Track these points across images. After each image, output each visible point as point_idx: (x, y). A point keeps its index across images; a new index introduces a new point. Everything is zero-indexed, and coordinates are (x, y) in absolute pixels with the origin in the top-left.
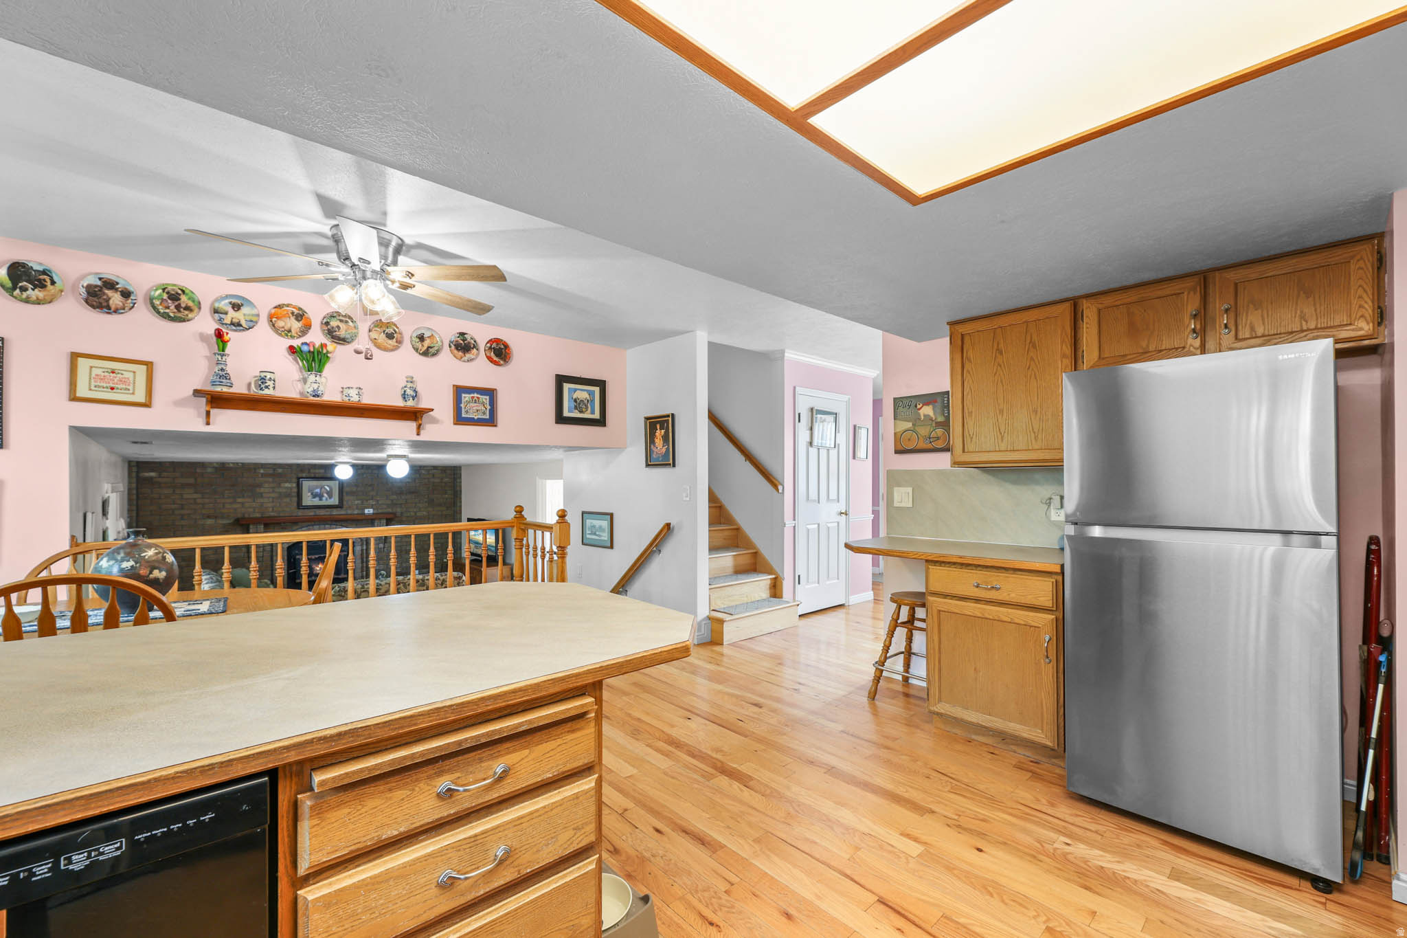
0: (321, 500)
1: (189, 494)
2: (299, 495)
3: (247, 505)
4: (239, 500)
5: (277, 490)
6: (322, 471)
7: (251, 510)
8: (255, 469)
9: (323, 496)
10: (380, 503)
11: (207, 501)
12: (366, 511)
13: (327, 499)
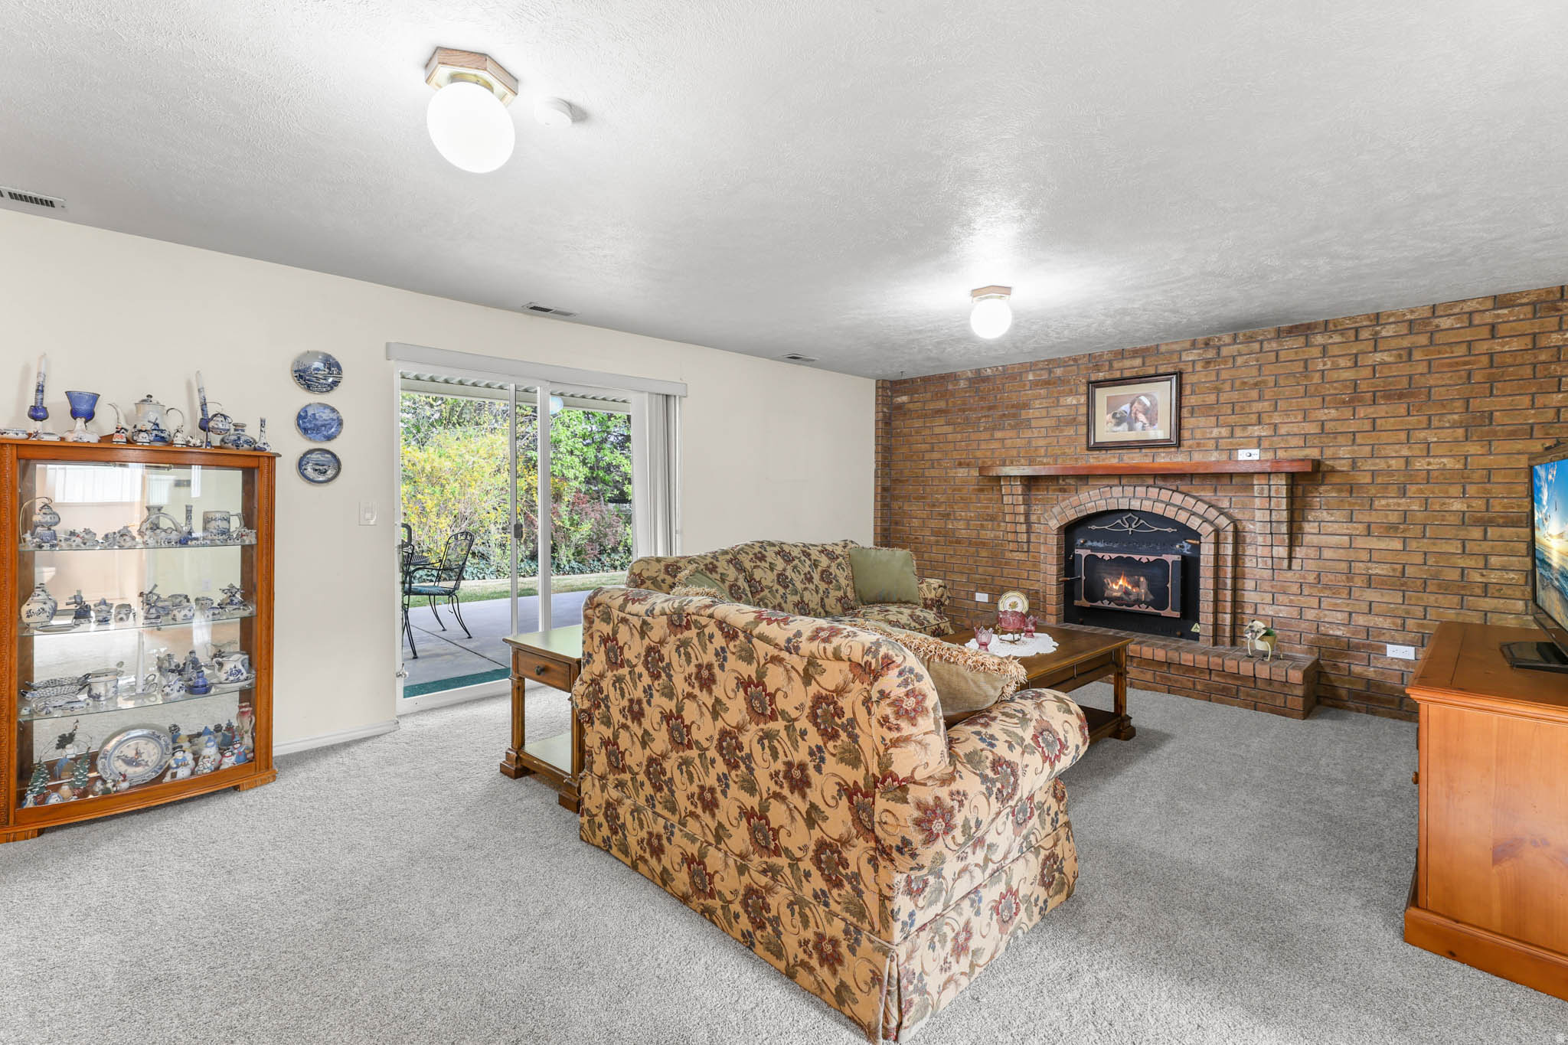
0: (1131, 429)
2: (1090, 422)
6: (1138, 362)
9: (1139, 420)
10: (1283, 430)
11: (959, 437)
12: (1242, 455)
13: (1144, 428)
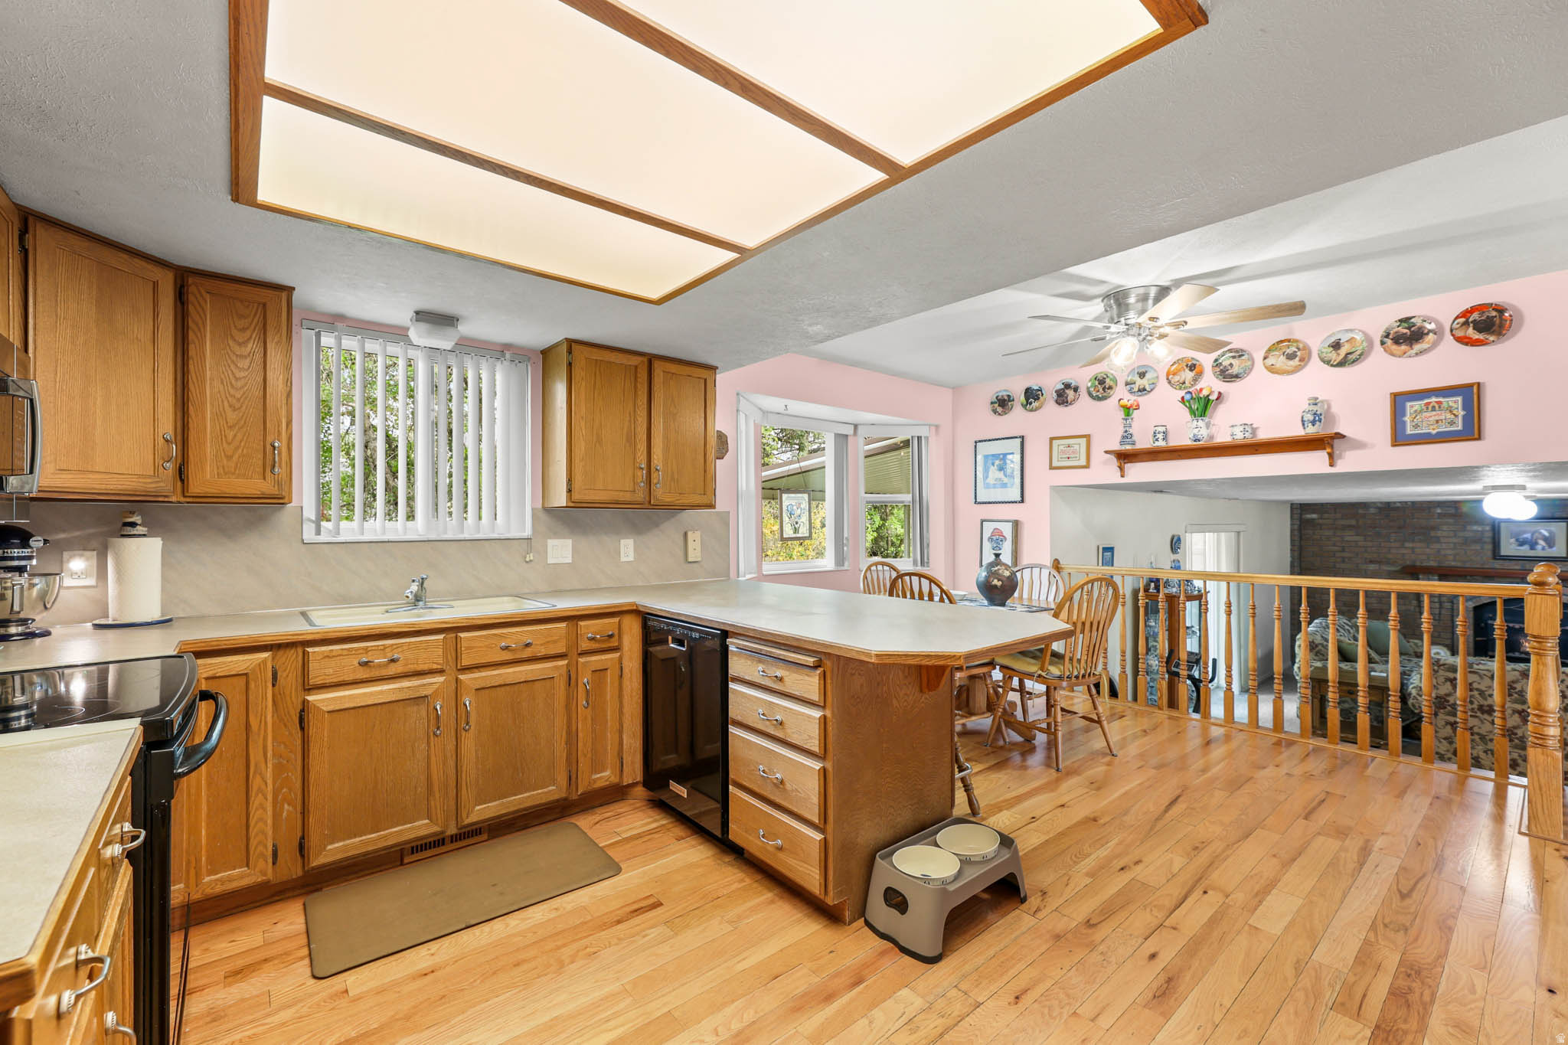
0: (1532, 548)
1: (1350, 537)
2: (1496, 542)
3: (1418, 551)
4: (1407, 545)
5: (1461, 534)
7: (1424, 557)
8: (1429, 508)
9: (1536, 543)
11: (1370, 544)
13: (1543, 549)
